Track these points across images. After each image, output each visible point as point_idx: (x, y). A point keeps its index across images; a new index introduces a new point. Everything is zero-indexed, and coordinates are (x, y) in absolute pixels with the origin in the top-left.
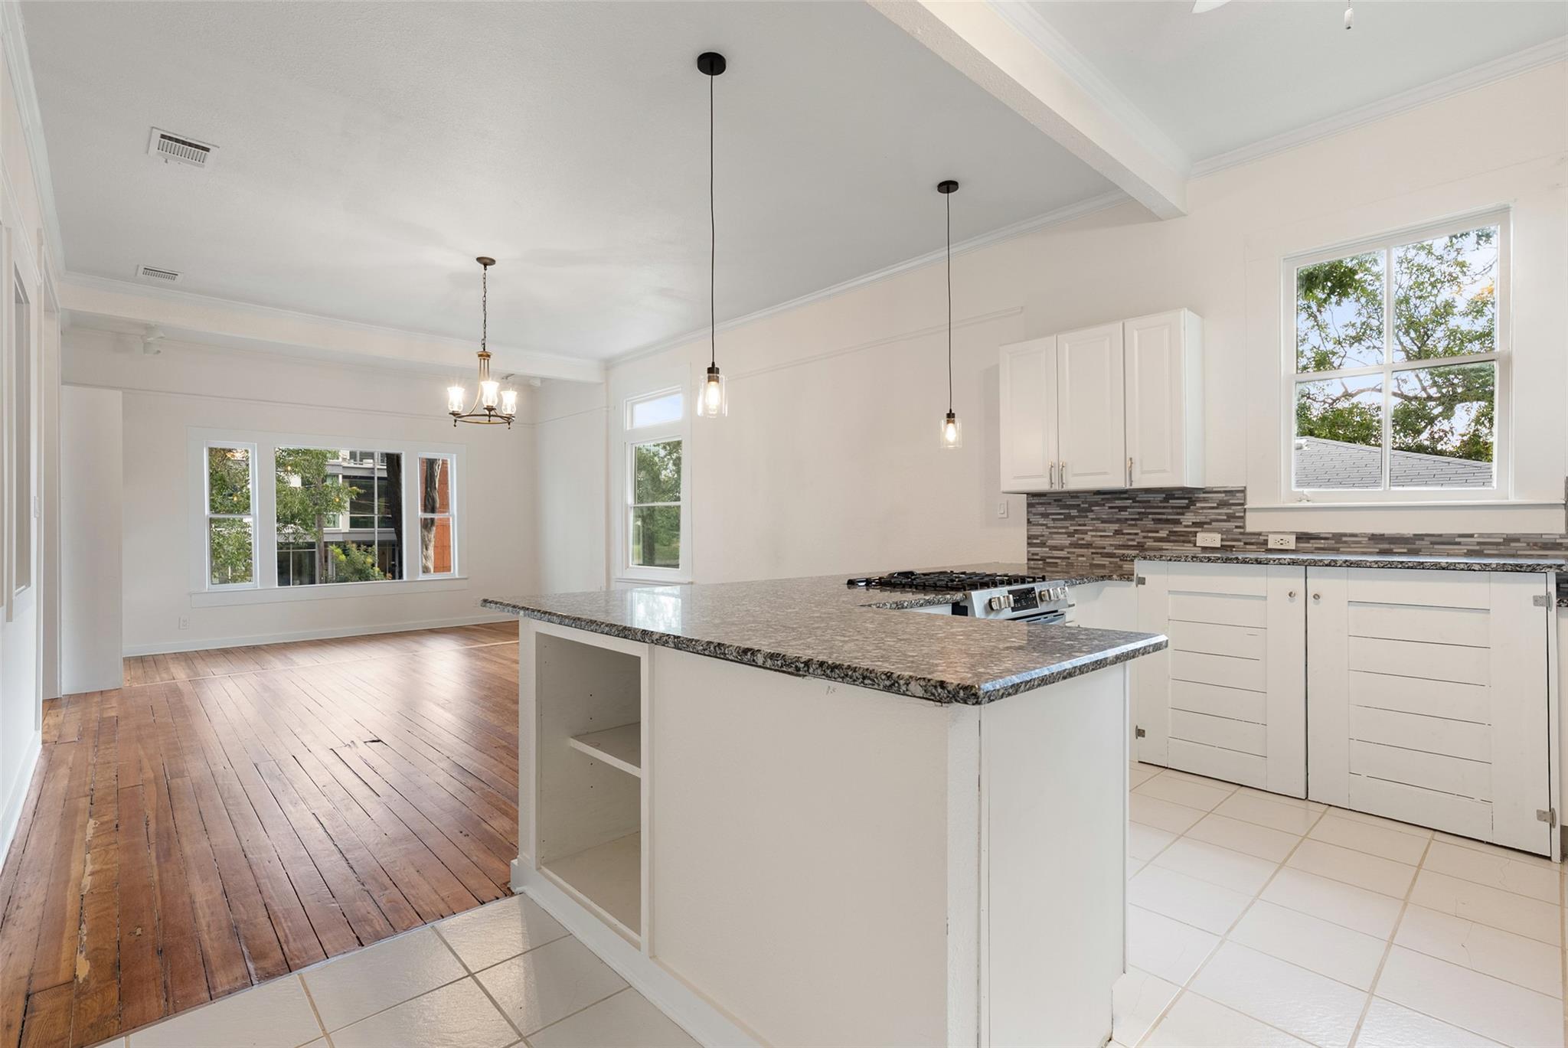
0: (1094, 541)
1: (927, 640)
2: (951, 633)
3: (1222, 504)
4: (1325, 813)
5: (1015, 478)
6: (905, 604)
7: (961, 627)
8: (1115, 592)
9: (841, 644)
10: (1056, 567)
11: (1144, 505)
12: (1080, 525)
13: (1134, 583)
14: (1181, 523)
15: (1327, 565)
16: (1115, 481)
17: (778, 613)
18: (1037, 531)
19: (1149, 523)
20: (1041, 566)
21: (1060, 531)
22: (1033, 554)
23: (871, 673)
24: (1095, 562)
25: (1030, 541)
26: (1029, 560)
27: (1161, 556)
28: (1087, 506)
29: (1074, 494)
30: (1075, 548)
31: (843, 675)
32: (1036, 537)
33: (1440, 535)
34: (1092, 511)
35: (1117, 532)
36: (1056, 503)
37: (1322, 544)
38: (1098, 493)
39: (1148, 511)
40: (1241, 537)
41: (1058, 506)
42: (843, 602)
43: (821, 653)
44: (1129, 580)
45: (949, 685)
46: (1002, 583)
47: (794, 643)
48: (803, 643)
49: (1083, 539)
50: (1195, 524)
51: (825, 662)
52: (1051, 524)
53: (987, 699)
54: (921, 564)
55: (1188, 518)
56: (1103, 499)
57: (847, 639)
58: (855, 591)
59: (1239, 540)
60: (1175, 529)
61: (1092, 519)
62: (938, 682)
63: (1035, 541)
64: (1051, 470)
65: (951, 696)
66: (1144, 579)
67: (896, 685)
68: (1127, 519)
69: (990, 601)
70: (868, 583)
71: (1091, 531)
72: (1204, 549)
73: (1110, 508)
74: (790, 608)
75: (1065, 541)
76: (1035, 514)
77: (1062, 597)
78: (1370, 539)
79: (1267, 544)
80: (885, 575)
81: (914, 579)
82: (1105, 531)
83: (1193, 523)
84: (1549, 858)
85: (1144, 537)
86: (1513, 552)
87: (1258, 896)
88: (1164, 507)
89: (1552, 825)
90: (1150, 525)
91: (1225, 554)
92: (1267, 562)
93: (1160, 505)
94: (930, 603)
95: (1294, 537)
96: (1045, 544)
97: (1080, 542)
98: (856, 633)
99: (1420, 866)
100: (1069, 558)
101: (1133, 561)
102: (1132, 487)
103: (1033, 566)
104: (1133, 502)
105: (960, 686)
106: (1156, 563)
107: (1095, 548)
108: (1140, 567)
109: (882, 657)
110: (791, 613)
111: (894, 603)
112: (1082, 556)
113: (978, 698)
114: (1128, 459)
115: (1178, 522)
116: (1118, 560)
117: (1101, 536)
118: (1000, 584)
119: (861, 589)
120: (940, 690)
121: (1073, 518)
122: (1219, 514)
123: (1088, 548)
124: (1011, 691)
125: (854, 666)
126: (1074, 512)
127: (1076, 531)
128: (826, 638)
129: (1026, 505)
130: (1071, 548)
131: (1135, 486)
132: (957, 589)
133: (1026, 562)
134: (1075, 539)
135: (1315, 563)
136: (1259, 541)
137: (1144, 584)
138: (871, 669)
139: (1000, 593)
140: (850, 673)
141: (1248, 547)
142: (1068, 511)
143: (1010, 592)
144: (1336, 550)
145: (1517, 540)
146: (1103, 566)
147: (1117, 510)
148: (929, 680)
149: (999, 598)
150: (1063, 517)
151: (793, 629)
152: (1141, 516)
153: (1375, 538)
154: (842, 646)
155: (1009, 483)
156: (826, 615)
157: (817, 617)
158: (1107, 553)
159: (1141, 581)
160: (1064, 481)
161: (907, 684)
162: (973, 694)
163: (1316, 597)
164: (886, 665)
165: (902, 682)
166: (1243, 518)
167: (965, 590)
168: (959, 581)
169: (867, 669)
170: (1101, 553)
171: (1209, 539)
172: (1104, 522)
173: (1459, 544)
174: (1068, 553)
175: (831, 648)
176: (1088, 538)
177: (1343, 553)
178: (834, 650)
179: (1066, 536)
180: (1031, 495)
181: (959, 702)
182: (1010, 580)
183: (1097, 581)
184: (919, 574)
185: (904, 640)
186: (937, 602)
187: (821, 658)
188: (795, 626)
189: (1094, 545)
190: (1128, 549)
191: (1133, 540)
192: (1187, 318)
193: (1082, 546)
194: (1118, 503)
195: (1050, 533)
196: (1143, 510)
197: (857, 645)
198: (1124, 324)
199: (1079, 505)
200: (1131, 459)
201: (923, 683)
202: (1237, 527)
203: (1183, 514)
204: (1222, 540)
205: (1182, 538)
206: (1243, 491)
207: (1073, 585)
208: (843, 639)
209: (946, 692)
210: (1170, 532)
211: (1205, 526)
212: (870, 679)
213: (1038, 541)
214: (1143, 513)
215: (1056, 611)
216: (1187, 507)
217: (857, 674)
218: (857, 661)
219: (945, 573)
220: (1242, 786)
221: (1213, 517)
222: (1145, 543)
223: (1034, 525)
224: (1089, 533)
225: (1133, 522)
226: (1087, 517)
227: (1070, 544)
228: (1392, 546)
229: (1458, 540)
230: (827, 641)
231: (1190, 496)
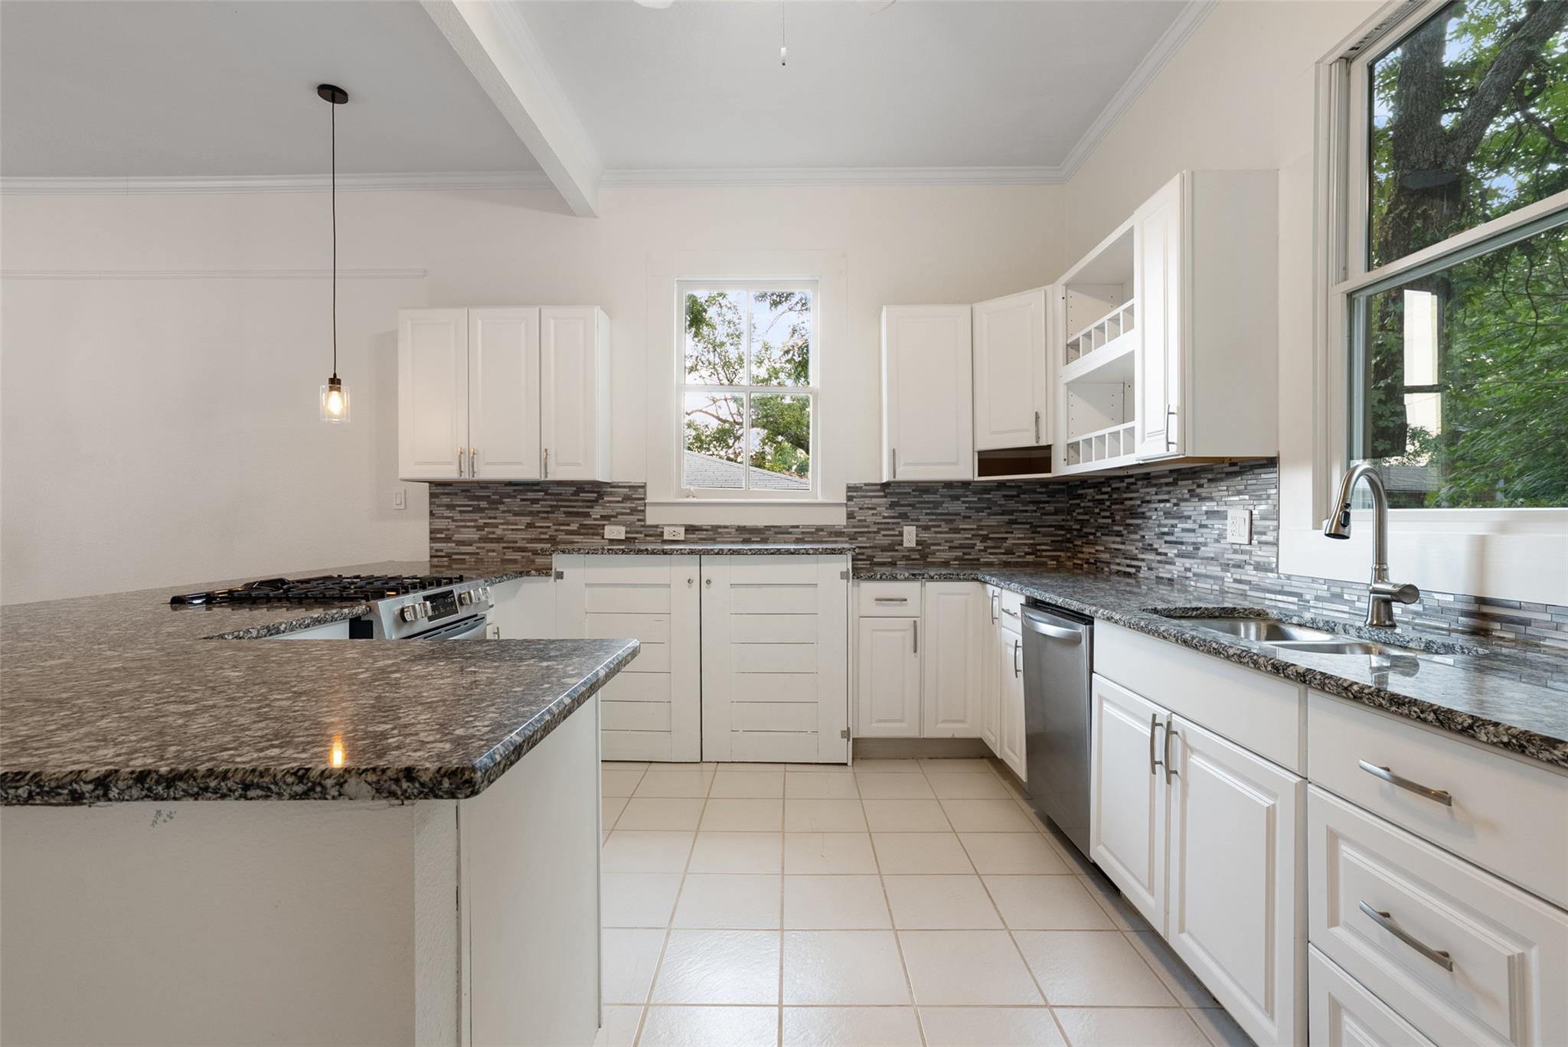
0: (505, 535)
1: (346, 688)
2: (379, 669)
3: (627, 498)
4: (716, 771)
5: (417, 463)
6: (282, 628)
7: (389, 657)
8: (533, 588)
9: (180, 722)
10: (464, 564)
11: (556, 497)
12: (490, 518)
13: (552, 578)
14: (590, 516)
15: (716, 554)
16: (529, 472)
17: (20, 670)
18: (440, 524)
19: (560, 516)
20: (446, 564)
21: (468, 524)
22: (437, 551)
23: (262, 775)
24: (506, 557)
25: (433, 535)
26: (431, 557)
27: (580, 549)
28: (498, 497)
29: (484, 485)
30: (485, 542)
31: (196, 789)
32: (440, 531)
33: (780, 527)
34: (503, 503)
35: (530, 526)
36: (464, 494)
37: (703, 535)
38: (510, 484)
39: (560, 503)
40: (642, 529)
41: (466, 497)
42: (169, 634)
43: (136, 751)
44: (548, 575)
45: (421, 773)
46: (414, 587)
47: (63, 737)
48: (87, 735)
49: (494, 533)
50: (603, 517)
51: (149, 772)
52: (458, 517)
53: (486, 783)
54: (294, 567)
55: (597, 512)
56: (515, 491)
57: (191, 707)
58: (188, 612)
59: (641, 533)
60: (585, 522)
61: (504, 512)
62: (401, 770)
63: (439, 536)
64: (460, 456)
65: (427, 790)
66: (562, 573)
67: (318, 789)
68: (539, 512)
69: (402, 611)
70: (210, 599)
71: (502, 524)
72: (612, 541)
73: (522, 500)
74: (52, 657)
75: (472, 535)
76: (438, 506)
77: (483, 598)
78: (737, 530)
79: (663, 536)
80: (239, 586)
81: (288, 590)
82: (517, 524)
83: (602, 516)
84: (846, 764)
85: (556, 530)
86: (820, 539)
87: (686, 871)
88: (577, 501)
89: (848, 740)
90: (561, 517)
91: (629, 546)
92: (671, 553)
93: (571, 498)
94: (319, 622)
95: (683, 529)
96: (451, 538)
97: (491, 536)
98: (208, 693)
99: (784, 798)
100: (478, 554)
101: (551, 555)
102: (547, 479)
103: (436, 563)
104: (546, 494)
105: (443, 771)
106: (575, 557)
107: (505, 542)
108: (558, 561)
109: (276, 736)
110: (52, 668)
111: (263, 628)
112: (493, 553)
113: (474, 786)
114: (543, 450)
115: (587, 515)
116: (530, 554)
117: (513, 530)
118: (412, 588)
119: (197, 611)
120: (405, 785)
121: (483, 510)
122: (624, 508)
123: (499, 542)
124: (513, 758)
125: (223, 768)
126: (484, 504)
127: (486, 525)
128: (143, 713)
129: (428, 495)
130: (480, 542)
131: (550, 478)
132: (353, 600)
133: (428, 559)
134: (485, 533)
135: (708, 552)
136: (656, 533)
137: (562, 578)
138: (261, 768)
139: (413, 600)
140: (213, 784)
141: (648, 538)
142: (476, 503)
143: (426, 598)
144: (713, 540)
145: (822, 530)
146: (515, 561)
147: (529, 503)
148: (384, 771)
149: (414, 607)
150: (471, 509)
151: (61, 704)
152: (554, 509)
153: (741, 529)
154: (185, 725)
155: (408, 468)
156: (138, 664)
157: (116, 669)
158: (519, 548)
159: (560, 575)
160: (475, 470)
161: (341, 785)
162: (466, 781)
163: (708, 582)
164: (290, 752)
165: (329, 782)
166: (643, 511)
167: (368, 600)
168: (355, 588)
169: (253, 771)
170: (513, 548)
171: (615, 532)
172: (515, 514)
173: (790, 533)
174: (478, 548)
175: (161, 733)
176: (499, 532)
177: (719, 542)
178: (168, 738)
179: (475, 530)
180: (434, 484)
181: (442, 797)
182: (422, 584)
183: (516, 577)
184: (293, 582)
185: (303, 693)
186: (330, 620)
187: (139, 763)
188: (64, 695)
189: (505, 539)
190: (540, 543)
191: (546, 533)
192: (598, 314)
193: (492, 541)
194: (531, 495)
195: (457, 527)
196: (555, 503)
197: (217, 718)
198: (540, 310)
199: (489, 496)
200: (546, 450)
201: (372, 777)
202: (639, 520)
203: (592, 507)
204: (626, 532)
205: (591, 531)
206: (644, 487)
207: (492, 584)
208: (183, 708)
209: (417, 785)
210: (581, 525)
211: (612, 519)
212: (258, 786)
213: (443, 536)
214: (555, 506)
215: (476, 616)
216: (596, 501)
217: (230, 783)
218: (226, 754)
219: (330, 578)
220: (651, 762)
221: (619, 510)
222: (557, 536)
223: (438, 518)
224: (500, 527)
225: (545, 515)
226: (498, 509)
227: (479, 539)
228: (751, 536)
229: (790, 530)
230: (148, 719)
231: (599, 490)
